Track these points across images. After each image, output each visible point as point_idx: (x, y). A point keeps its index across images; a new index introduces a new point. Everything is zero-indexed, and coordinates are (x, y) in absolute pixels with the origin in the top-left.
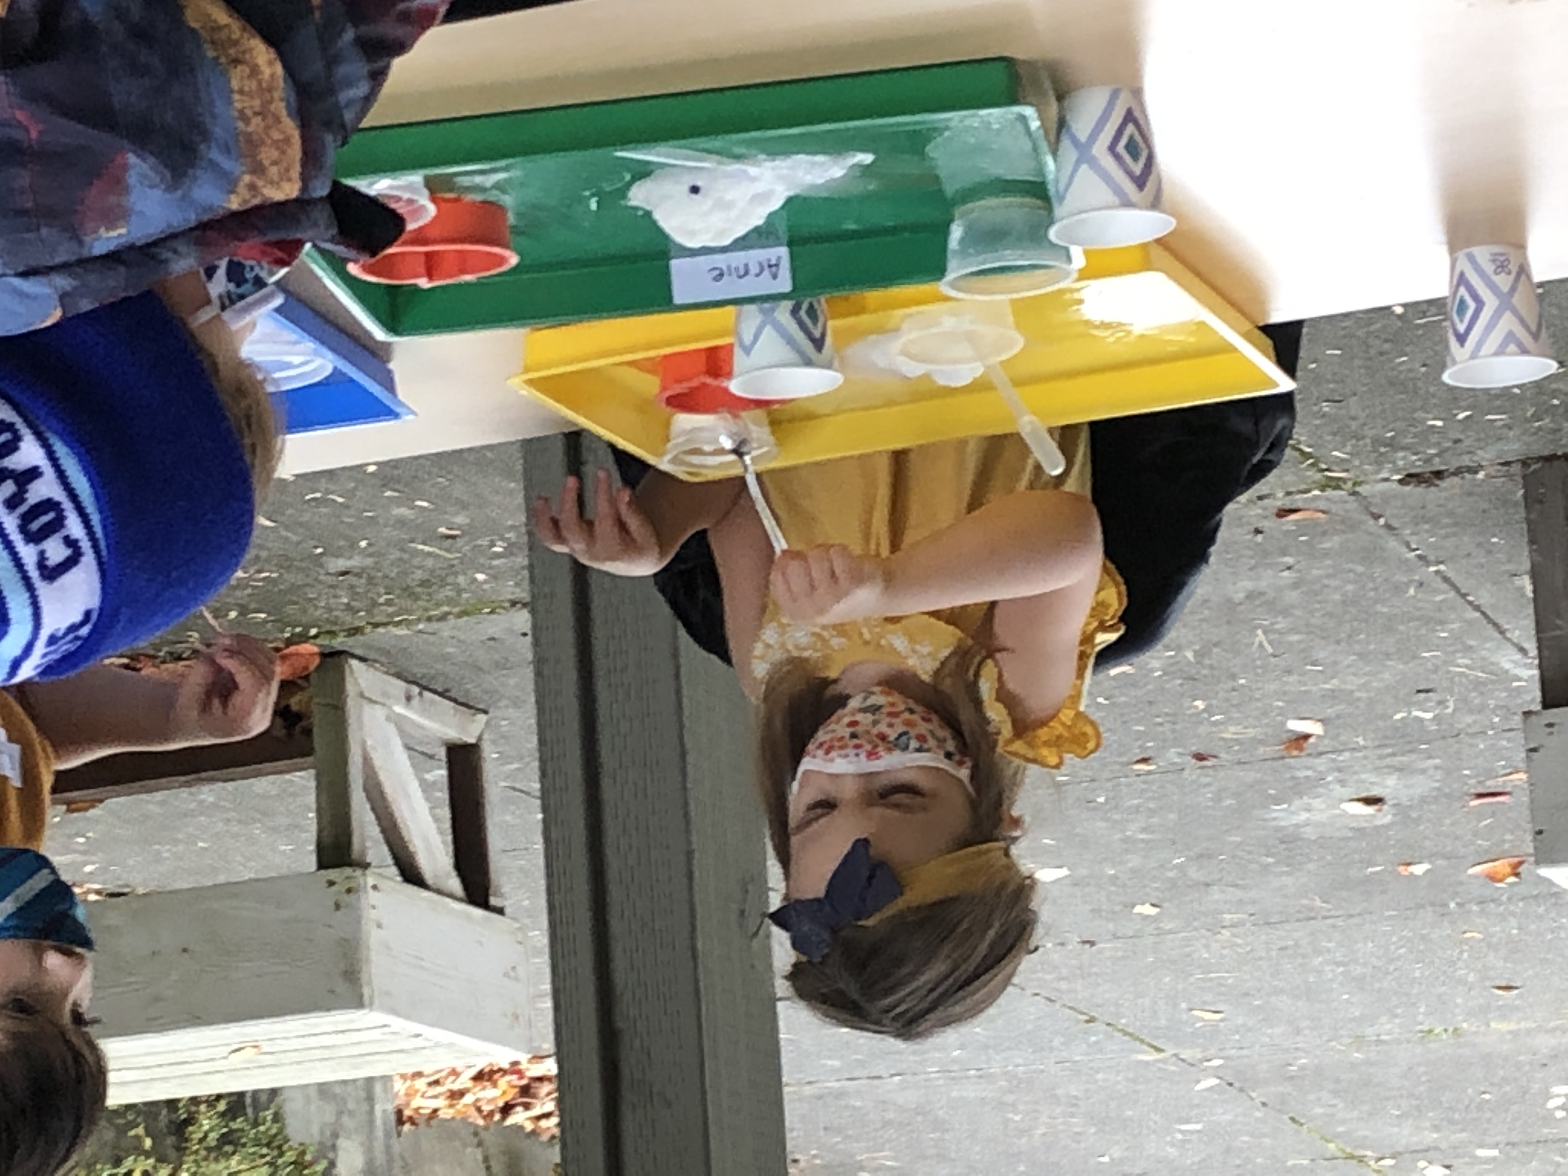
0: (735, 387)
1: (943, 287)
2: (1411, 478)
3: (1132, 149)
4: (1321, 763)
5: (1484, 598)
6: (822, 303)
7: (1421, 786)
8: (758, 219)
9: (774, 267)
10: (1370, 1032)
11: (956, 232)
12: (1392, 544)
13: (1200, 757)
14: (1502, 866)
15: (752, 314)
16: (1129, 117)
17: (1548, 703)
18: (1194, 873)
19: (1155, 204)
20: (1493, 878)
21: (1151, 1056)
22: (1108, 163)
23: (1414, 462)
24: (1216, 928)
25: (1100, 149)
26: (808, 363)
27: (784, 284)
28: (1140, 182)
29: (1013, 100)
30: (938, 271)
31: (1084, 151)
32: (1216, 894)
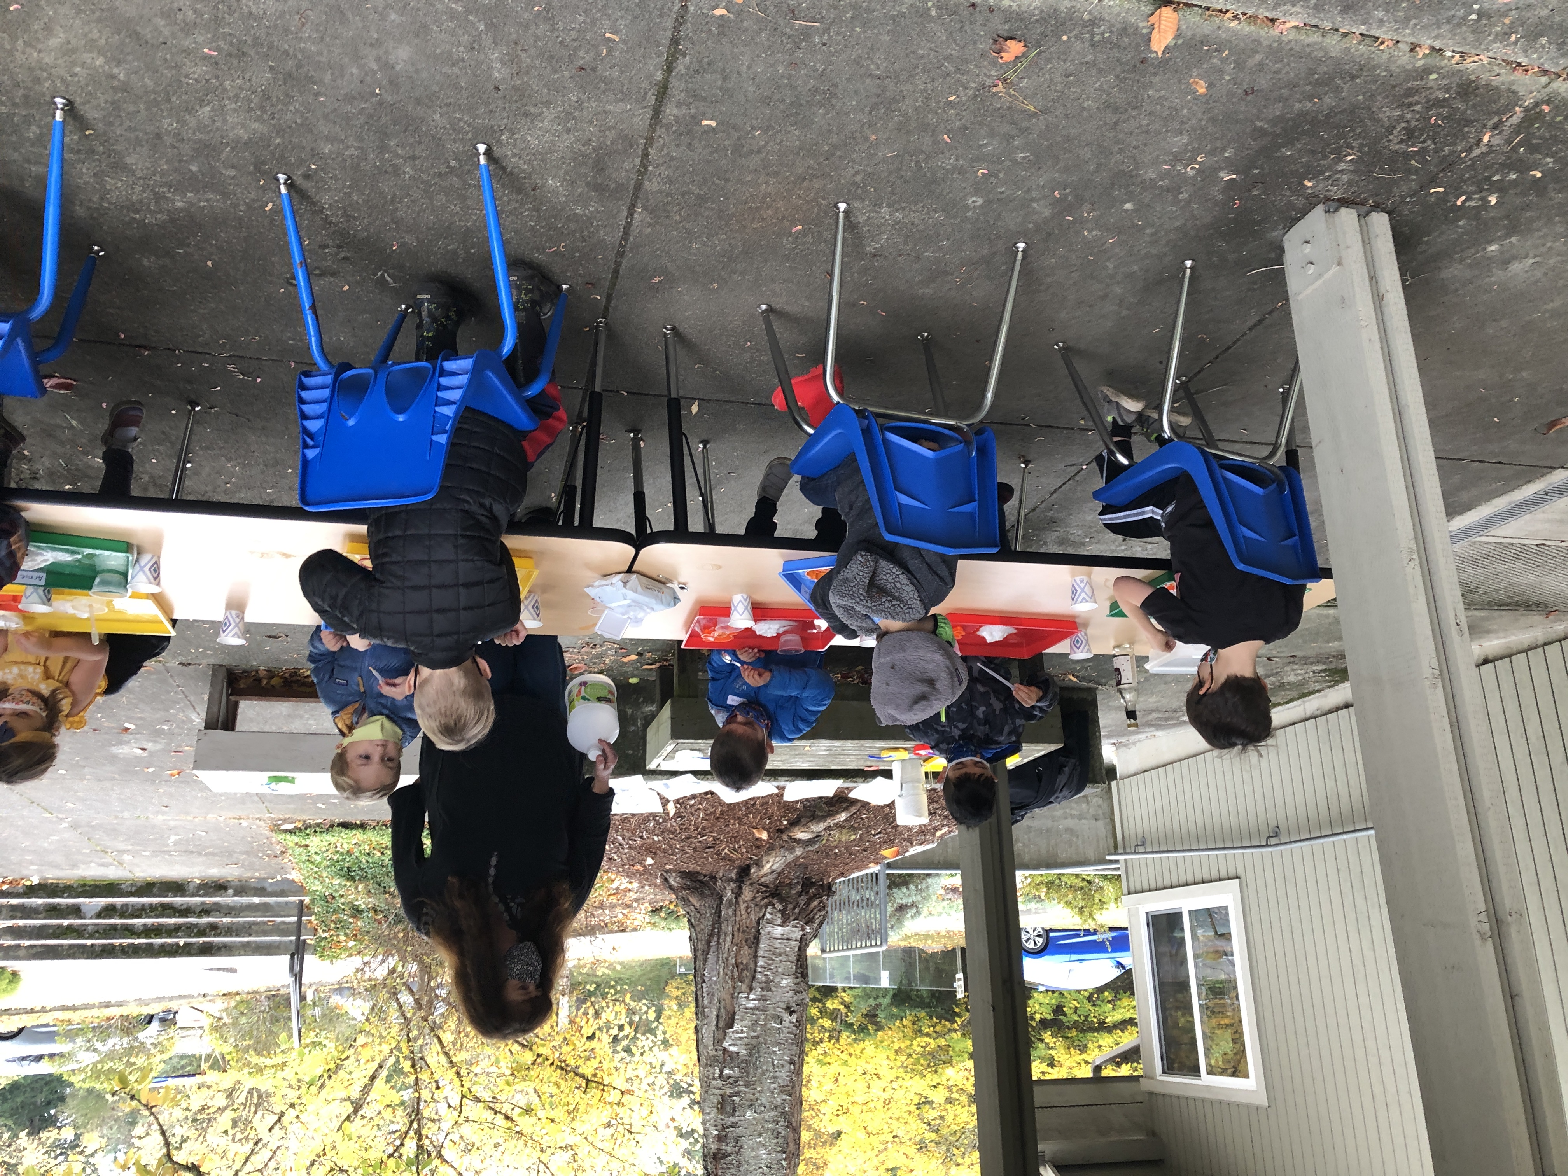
0: (20, 606)
1: (90, 593)
2: (181, 664)
3: (155, 570)
4: (131, 737)
5: (192, 698)
6: (53, 590)
7: (158, 747)
8: (42, 566)
9: (40, 578)
10: (120, 815)
11: (97, 580)
12: (171, 680)
13: (95, 730)
14: (175, 772)
15: (30, 589)
16: (156, 563)
17: (206, 728)
18: (81, 763)
19: (158, 584)
20: (172, 775)
21: (49, 815)
22: (148, 572)
23: (184, 660)
24: (82, 780)
25: (146, 569)
26: (44, 604)
27: (43, 583)
28: (155, 579)
29: (127, 552)
30: (90, 589)
31: (142, 569)
32: (87, 769)
